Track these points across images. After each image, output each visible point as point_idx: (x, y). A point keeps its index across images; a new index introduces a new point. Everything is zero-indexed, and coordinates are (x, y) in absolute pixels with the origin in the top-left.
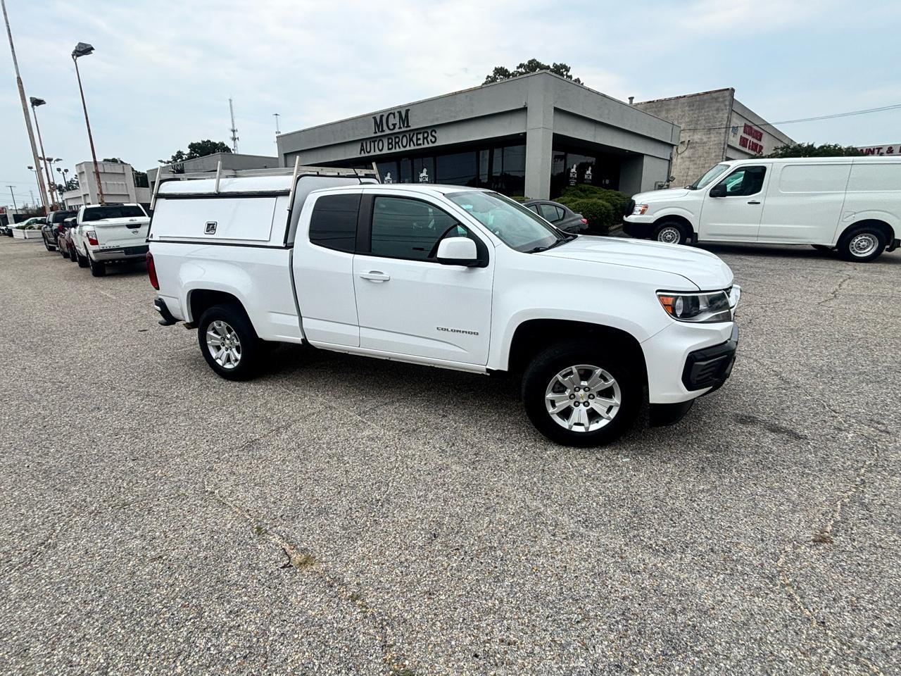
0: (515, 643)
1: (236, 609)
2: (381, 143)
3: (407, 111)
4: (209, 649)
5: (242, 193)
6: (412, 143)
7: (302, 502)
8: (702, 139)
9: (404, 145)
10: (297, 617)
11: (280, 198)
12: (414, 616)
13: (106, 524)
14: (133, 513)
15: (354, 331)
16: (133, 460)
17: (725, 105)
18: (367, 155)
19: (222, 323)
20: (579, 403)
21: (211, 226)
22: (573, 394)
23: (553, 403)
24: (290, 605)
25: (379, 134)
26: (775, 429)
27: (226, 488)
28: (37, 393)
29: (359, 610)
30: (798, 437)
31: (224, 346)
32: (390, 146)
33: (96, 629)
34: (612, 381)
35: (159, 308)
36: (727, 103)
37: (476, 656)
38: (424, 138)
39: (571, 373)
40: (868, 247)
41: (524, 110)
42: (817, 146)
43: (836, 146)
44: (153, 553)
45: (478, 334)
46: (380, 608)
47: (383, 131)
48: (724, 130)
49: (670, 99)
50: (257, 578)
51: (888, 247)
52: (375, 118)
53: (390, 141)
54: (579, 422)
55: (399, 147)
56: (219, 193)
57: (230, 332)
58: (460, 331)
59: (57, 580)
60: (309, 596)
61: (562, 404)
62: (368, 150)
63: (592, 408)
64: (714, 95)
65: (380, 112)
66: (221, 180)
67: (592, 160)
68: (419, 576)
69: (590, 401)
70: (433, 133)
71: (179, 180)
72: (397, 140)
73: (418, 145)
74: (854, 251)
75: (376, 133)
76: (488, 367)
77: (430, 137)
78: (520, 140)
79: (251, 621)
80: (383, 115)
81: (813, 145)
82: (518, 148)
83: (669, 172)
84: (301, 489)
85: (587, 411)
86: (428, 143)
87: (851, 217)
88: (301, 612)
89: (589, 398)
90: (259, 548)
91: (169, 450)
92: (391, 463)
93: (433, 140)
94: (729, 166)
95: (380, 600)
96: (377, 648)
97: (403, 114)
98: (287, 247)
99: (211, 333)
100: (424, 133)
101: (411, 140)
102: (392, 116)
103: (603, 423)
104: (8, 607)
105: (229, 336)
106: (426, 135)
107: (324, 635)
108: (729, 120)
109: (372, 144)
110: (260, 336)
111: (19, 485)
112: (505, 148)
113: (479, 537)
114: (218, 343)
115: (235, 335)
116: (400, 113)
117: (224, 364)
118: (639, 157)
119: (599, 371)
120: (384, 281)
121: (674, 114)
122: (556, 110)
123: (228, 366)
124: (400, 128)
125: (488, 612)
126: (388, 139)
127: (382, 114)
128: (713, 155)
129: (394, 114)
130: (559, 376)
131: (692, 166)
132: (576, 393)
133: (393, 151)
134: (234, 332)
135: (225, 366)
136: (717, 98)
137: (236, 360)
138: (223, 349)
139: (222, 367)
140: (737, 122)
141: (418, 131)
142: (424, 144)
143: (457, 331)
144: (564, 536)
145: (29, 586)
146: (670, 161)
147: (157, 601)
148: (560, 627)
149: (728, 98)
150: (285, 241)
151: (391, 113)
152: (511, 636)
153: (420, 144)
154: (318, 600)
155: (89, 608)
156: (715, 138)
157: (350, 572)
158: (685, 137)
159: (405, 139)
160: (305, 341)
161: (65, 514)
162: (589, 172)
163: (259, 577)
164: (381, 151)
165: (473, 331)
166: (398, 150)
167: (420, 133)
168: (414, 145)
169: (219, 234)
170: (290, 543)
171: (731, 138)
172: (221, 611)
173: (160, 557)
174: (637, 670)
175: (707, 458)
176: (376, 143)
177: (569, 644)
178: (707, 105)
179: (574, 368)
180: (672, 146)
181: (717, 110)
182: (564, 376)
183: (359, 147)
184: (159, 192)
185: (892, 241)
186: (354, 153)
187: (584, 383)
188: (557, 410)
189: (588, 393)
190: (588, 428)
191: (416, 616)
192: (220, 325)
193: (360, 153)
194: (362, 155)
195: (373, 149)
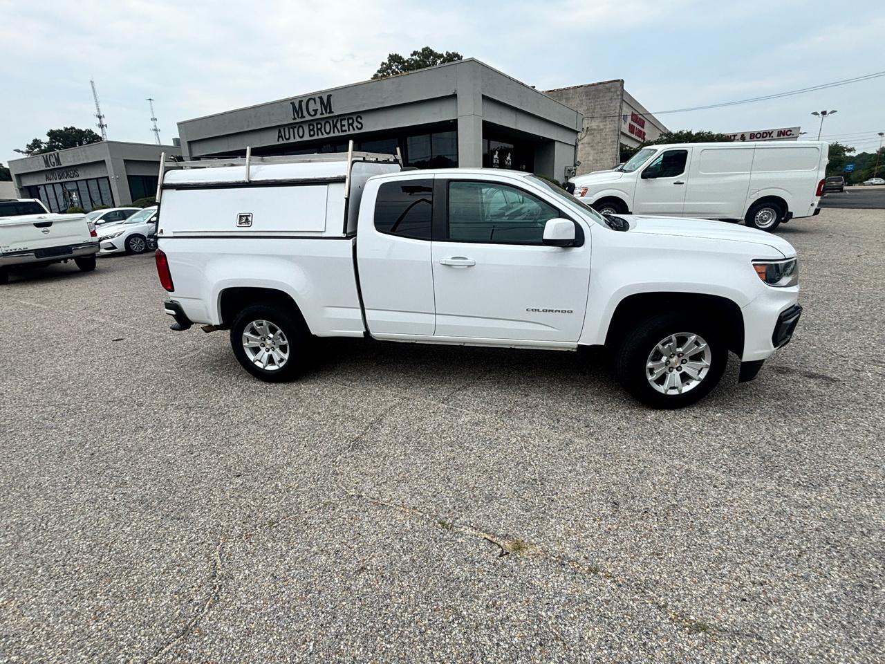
0: (765, 582)
1: (490, 603)
2: (301, 130)
3: (329, 97)
4: (498, 645)
5: (280, 181)
6: (336, 129)
7: (462, 492)
8: (599, 126)
9: (328, 131)
10: (558, 599)
11: (332, 187)
12: (661, 576)
13: (270, 545)
14: (290, 530)
15: (429, 319)
16: (238, 476)
17: (618, 95)
18: (285, 142)
19: (264, 322)
20: (673, 368)
21: (244, 219)
22: (669, 361)
23: (652, 371)
24: (541, 589)
25: (298, 120)
26: (812, 376)
27: (370, 489)
28: (45, 419)
29: (609, 581)
30: (833, 380)
31: (264, 346)
32: (312, 133)
33: (361, 650)
34: (704, 345)
35: (173, 312)
36: (619, 93)
37: (745, 600)
38: (349, 125)
39: (670, 341)
40: (769, 219)
41: (454, 96)
42: (694, 133)
43: (709, 133)
44: (351, 565)
45: (572, 311)
46: (625, 575)
47: (303, 117)
48: (618, 117)
49: (569, 89)
50: (484, 571)
51: (783, 219)
52: (293, 104)
53: (311, 127)
54: (673, 386)
55: (322, 134)
56: (250, 182)
57: (273, 331)
58: (552, 311)
59: (269, 610)
60: (550, 577)
61: (658, 372)
62: (287, 137)
63: (684, 373)
64: (607, 85)
65: (298, 97)
66: (251, 167)
67: (511, 146)
68: (633, 541)
69: (682, 365)
70: (359, 120)
71: (182, 168)
72: (319, 126)
73: (342, 131)
74: (758, 223)
75: (295, 119)
76: (579, 343)
77: (355, 124)
78: (452, 126)
79: (515, 611)
80: (302, 101)
81: (691, 132)
82: (446, 134)
83: (575, 157)
84: (449, 480)
85: (680, 375)
86: (354, 129)
87: (756, 194)
88: (556, 593)
89: (682, 363)
90: (460, 542)
91: (270, 460)
92: (515, 443)
93: (359, 126)
94: (656, 150)
95: (619, 568)
96: (655, 610)
97: (325, 100)
98: (347, 238)
99: (247, 334)
100: (348, 119)
101: (335, 126)
102: (312, 101)
103: (694, 384)
104: (238, 648)
105: (271, 336)
106: (351, 121)
107: (596, 609)
108: (621, 109)
109: (291, 130)
110: (313, 333)
111: (121, 519)
112: (434, 135)
113: (655, 498)
114: (257, 344)
115: (281, 335)
116: (321, 98)
117: (265, 367)
118: (550, 143)
119: (693, 337)
120: (469, 266)
121: (573, 103)
122: (484, 97)
123: (270, 368)
124: (322, 114)
125: (719, 560)
126: (309, 126)
127: (300, 99)
128: (610, 140)
129: (314, 99)
130: (659, 345)
131: (592, 152)
132: (671, 360)
133: (316, 137)
134: (279, 331)
135: (266, 368)
136: (609, 89)
137: (282, 360)
138: (263, 350)
139: (263, 369)
140: (627, 111)
141: (342, 117)
142: (349, 130)
143: (549, 311)
144: (724, 486)
145: (241, 622)
146: (576, 147)
147: (400, 610)
148: (788, 563)
149: (620, 89)
150: (345, 231)
151: (311, 99)
152: (757, 577)
153: (345, 131)
154: (562, 579)
155: (333, 631)
156: (609, 126)
157: (568, 549)
158: (586, 124)
159: (328, 126)
160: (367, 333)
161: (210, 542)
162: (508, 158)
163: (486, 569)
164: (300, 137)
165: (567, 310)
166: (321, 137)
167: (345, 119)
168: (339, 132)
169: (256, 226)
170: (486, 531)
171: (623, 125)
172: (477, 607)
173: (362, 568)
174: (877, 585)
175: (779, 405)
176: (296, 130)
177: (809, 575)
178: (601, 95)
179: (673, 337)
180: (577, 132)
181: (611, 99)
182: (664, 344)
183: (276, 134)
184: (165, 183)
185: (786, 213)
186: (271, 140)
187: (680, 350)
188: (654, 377)
189: (681, 358)
190: (681, 390)
191: (662, 576)
192: (262, 325)
193: (278, 140)
194: (281, 142)
195: (292, 136)
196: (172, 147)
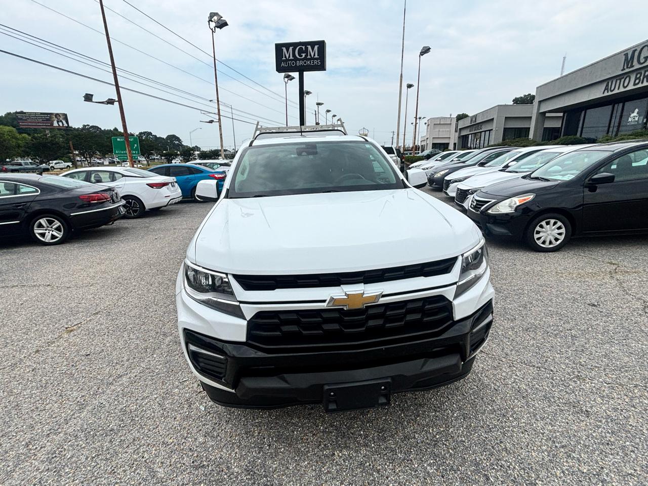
2: (627, 80)
18: (610, 93)
25: (627, 70)
32: (637, 81)
47: (632, 66)
52: (626, 55)
53: (638, 76)
62: (612, 89)
65: (634, 47)
75: (623, 69)
80: (636, 50)
102: (645, 49)
109: (618, 81)
126: (637, 74)
133: (640, 85)
151: (645, 46)
164: (625, 87)
183: (603, 86)
186: (597, 93)
193: (603, 93)
194: (606, 94)
195: (617, 87)
196: (511, 105)
